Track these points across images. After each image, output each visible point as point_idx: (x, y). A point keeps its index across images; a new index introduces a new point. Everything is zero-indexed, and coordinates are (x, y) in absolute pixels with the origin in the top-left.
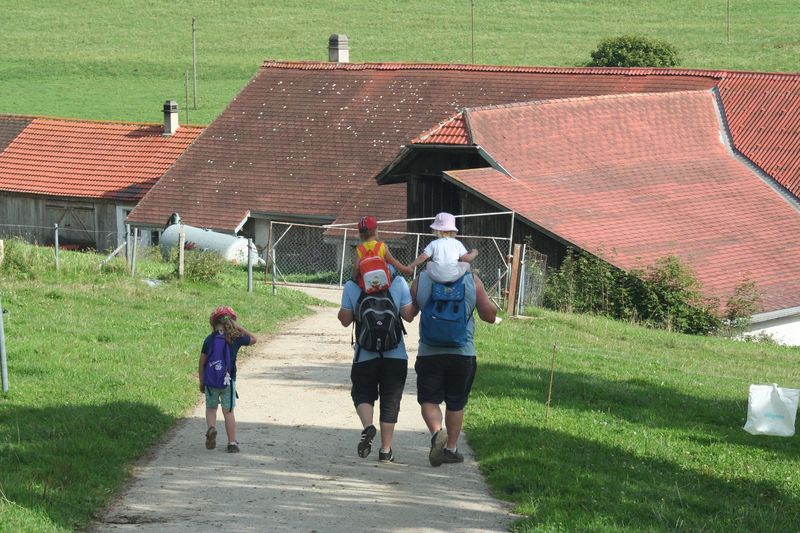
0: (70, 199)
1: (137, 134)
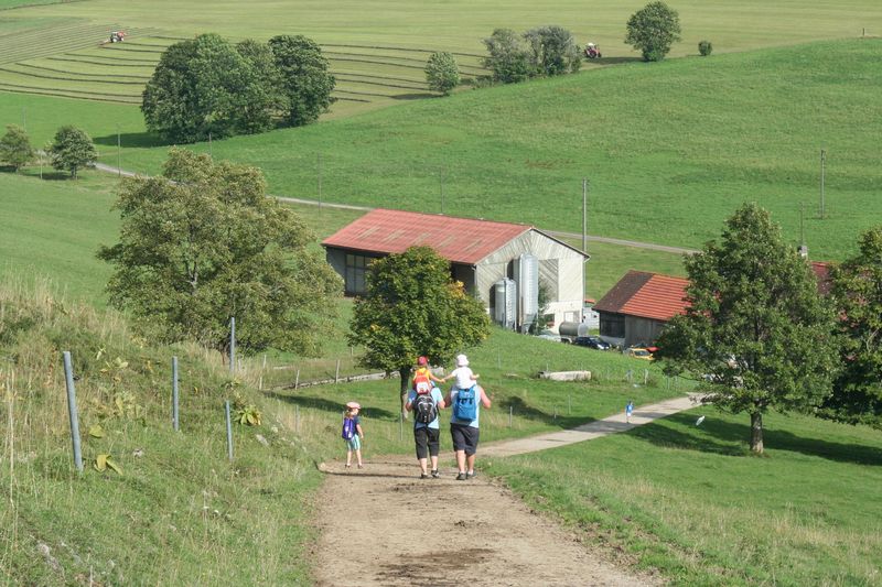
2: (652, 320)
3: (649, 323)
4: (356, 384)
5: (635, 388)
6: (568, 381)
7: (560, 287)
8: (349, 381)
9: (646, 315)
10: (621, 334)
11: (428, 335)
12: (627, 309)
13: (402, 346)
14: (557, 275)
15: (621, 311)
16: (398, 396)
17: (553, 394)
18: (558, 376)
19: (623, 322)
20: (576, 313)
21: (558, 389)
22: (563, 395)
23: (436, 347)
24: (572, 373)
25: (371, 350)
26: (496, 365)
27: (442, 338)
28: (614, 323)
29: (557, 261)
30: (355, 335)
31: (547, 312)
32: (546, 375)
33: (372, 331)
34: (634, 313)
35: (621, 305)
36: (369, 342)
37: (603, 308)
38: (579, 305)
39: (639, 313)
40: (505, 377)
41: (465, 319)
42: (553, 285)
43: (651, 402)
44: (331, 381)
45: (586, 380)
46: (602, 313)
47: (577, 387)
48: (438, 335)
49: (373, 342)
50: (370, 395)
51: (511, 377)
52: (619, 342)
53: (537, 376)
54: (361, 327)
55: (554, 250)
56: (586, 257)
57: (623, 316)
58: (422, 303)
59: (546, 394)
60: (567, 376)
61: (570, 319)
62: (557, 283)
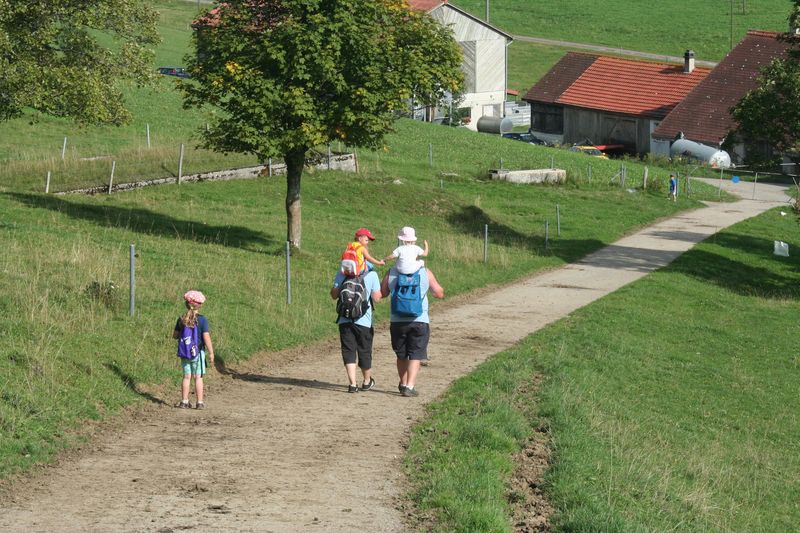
0: (621, 114)
1: (667, 71)
2: (598, 111)
3: (595, 115)
4: (212, 186)
5: (631, 195)
6: (532, 184)
7: (478, 75)
8: (200, 180)
9: (591, 105)
10: (558, 129)
11: (341, 85)
12: (565, 98)
13: (290, 108)
14: (474, 61)
15: (559, 101)
16: (282, 205)
17: (518, 203)
18: (520, 176)
19: (561, 115)
20: (496, 107)
21: (524, 197)
22: (536, 205)
23: (358, 108)
24: (538, 172)
25: (229, 116)
26: (425, 161)
27: (370, 90)
28: (550, 117)
29: (474, 43)
30: (197, 85)
31: (462, 105)
32: (502, 175)
33: (228, 78)
34: (575, 103)
35: (558, 93)
36: (226, 99)
37: (536, 97)
38: (500, 96)
39: (582, 103)
40: (440, 177)
41: (415, 54)
42: (470, 73)
43: (666, 216)
44: (171, 180)
45: (559, 183)
46: (532, 103)
47: (551, 191)
48: (361, 83)
49: (233, 101)
50: (235, 203)
51: (449, 178)
52: (556, 139)
53: (488, 176)
54: (208, 69)
55: (470, 31)
56: (509, 39)
57: (561, 106)
58: (333, 20)
59: (509, 203)
60: (532, 176)
61: (489, 112)
62: (474, 70)
